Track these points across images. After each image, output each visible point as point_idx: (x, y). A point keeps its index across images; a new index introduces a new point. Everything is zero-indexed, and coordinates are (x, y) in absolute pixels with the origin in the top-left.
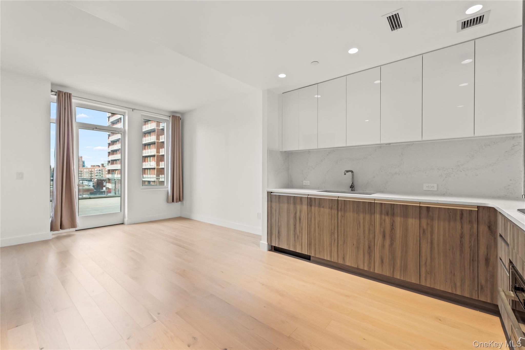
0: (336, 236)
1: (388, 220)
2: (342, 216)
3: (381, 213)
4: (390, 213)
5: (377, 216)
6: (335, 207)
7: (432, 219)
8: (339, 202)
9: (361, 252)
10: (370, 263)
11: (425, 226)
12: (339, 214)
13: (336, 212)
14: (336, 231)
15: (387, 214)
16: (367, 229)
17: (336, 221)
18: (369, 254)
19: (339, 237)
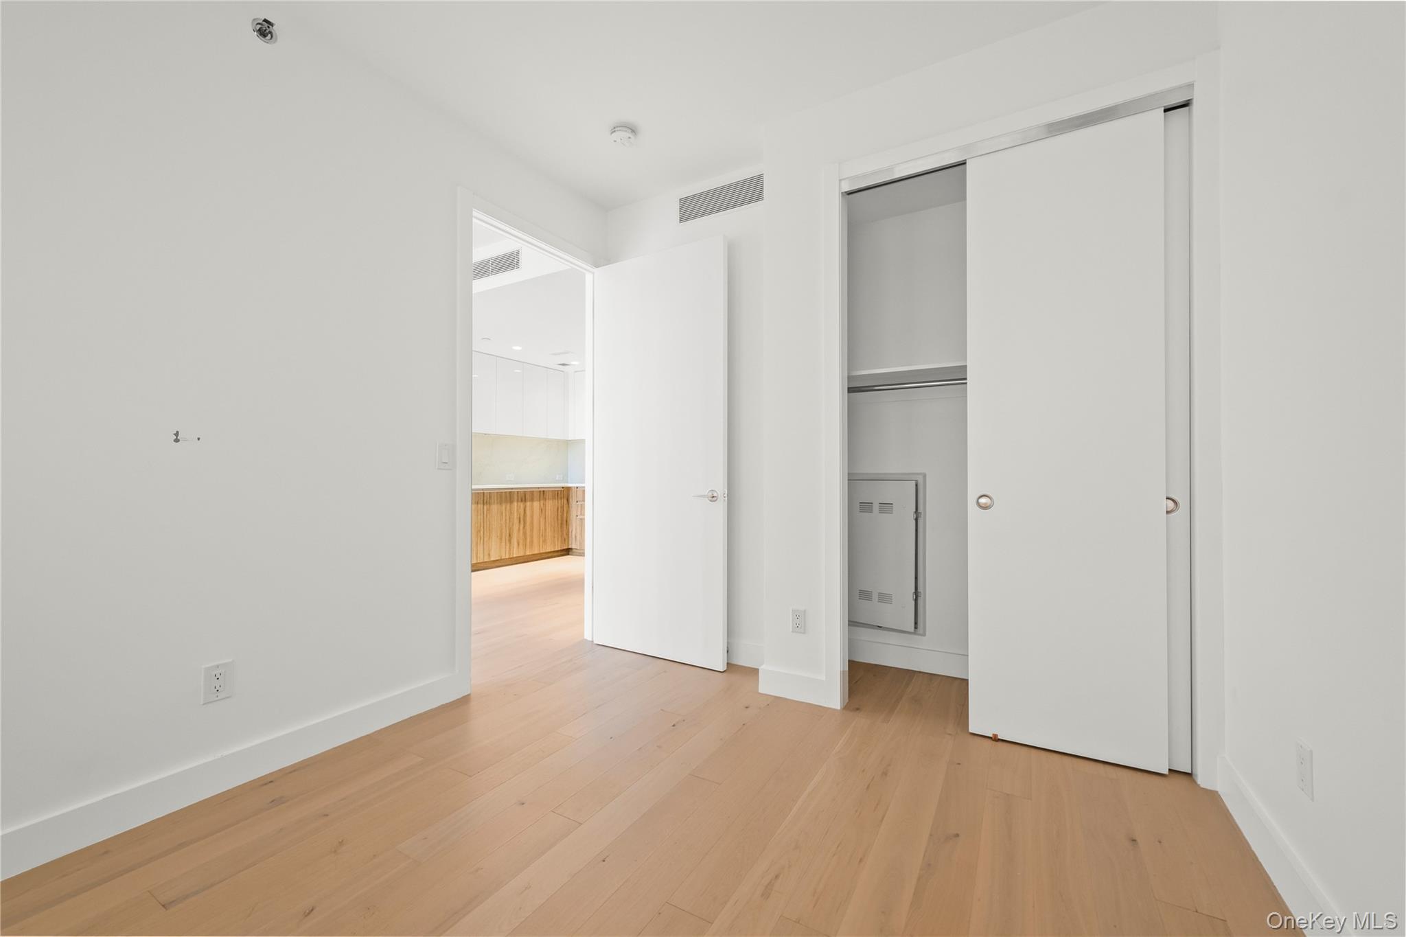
0: (482, 532)
1: (522, 505)
2: (487, 510)
3: (518, 501)
4: (523, 499)
5: (515, 504)
6: (482, 502)
7: (546, 500)
8: (485, 495)
9: (504, 539)
10: (510, 549)
11: (542, 505)
12: (485, 507)
13: (482, 506)
14: (482, 528)
15: (522, 501)
16: (508, 518)
17: (482, 517)
18: (510, 541)
19: (485, 532)
